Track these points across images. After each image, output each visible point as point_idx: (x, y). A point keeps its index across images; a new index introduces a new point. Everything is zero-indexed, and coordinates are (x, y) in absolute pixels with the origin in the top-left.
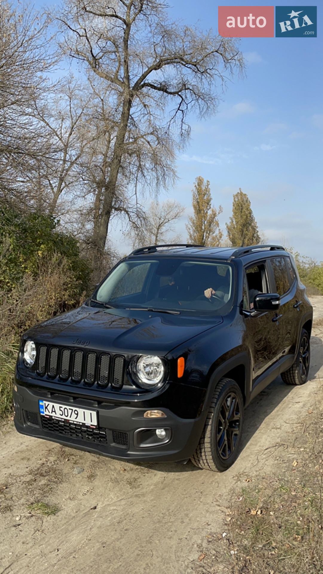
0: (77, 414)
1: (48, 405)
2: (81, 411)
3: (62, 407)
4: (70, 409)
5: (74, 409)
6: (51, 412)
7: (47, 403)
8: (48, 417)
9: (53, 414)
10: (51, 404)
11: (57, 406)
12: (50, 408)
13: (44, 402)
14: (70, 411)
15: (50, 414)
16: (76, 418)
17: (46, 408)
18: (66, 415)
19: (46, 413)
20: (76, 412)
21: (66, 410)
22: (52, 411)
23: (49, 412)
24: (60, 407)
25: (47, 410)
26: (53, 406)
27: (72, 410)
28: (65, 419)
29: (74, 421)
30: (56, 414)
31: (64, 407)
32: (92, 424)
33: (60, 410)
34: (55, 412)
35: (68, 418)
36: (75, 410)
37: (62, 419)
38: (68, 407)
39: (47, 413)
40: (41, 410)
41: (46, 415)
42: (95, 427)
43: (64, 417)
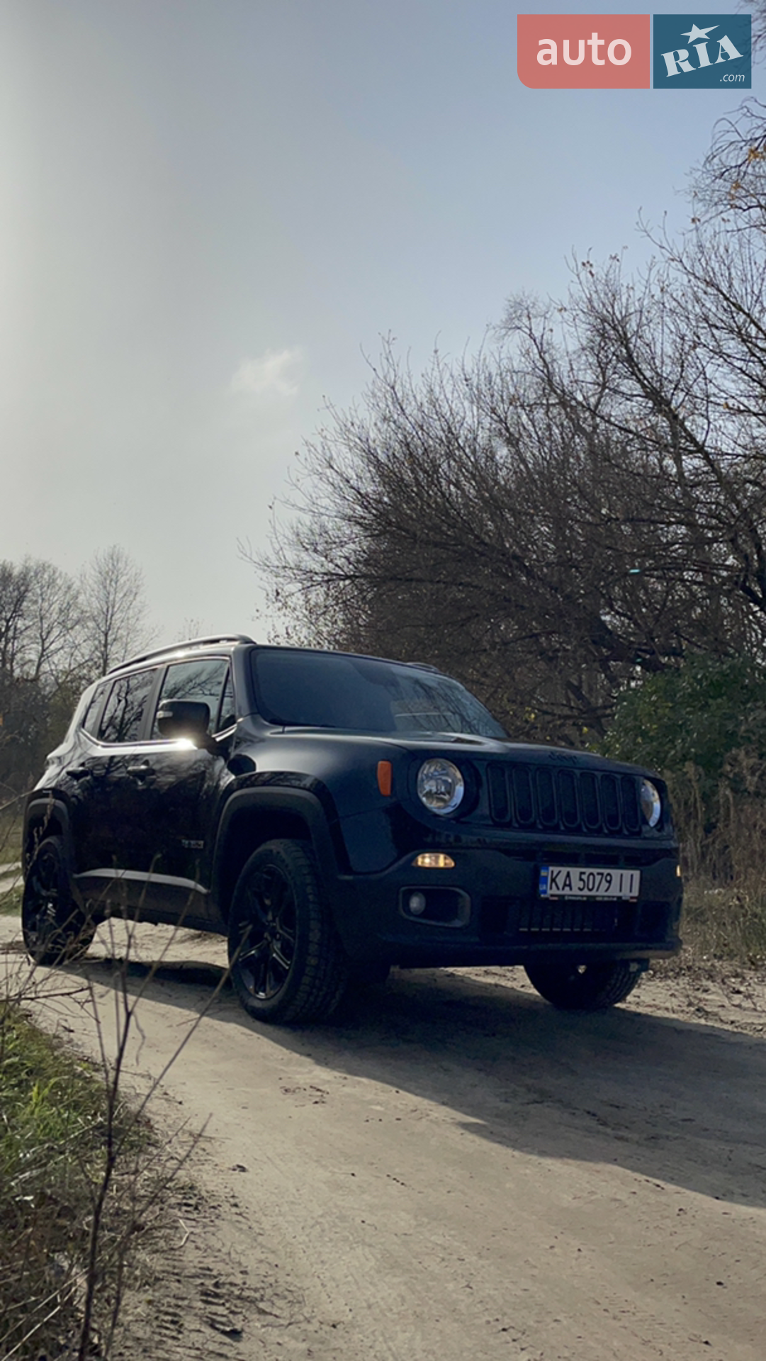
0: (610, 882)
1: (559, 872)
2: (616, 873)
3: (584, 873)
4: (598, 874)
5: (606, 871)
6: (561, 886)
7: (556, 869)
8: (556, 898)
9: (567, 891)
10: (564, 870)
11: (575, 872)
12: (560, 881)
13: (551, 868)
14: (598, 878)
15: (560, 892)
16: (607, 890)
17: (553, 880)
18: (591, 887)
19: (551, 891)
20: (608, 878)
21: (591, 877)
22: (565, 885)
23: (558, 888)
24: (582, 873)
25: (554, 885)
26: (568, 875)
27: (602, 874)
28: (588, 897)
29: (603, 897)
30: (571, 889)
31: (588, 871)
32: (632, 895)
33: (581, 879)
34: (570, 885)
35: (593, 893)
36: (609, 874)
37: (582, 896)
38: (595, 871)
39: (554, 891)
40: (542, 887)
41: (552, 896)
42: (635, 900)
43: (586, 892)
